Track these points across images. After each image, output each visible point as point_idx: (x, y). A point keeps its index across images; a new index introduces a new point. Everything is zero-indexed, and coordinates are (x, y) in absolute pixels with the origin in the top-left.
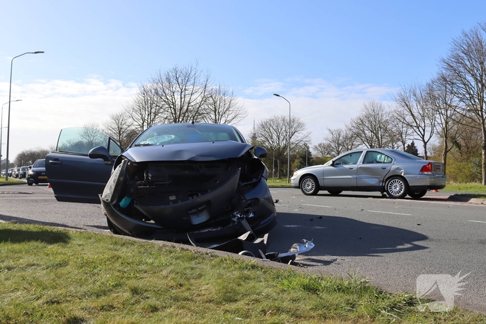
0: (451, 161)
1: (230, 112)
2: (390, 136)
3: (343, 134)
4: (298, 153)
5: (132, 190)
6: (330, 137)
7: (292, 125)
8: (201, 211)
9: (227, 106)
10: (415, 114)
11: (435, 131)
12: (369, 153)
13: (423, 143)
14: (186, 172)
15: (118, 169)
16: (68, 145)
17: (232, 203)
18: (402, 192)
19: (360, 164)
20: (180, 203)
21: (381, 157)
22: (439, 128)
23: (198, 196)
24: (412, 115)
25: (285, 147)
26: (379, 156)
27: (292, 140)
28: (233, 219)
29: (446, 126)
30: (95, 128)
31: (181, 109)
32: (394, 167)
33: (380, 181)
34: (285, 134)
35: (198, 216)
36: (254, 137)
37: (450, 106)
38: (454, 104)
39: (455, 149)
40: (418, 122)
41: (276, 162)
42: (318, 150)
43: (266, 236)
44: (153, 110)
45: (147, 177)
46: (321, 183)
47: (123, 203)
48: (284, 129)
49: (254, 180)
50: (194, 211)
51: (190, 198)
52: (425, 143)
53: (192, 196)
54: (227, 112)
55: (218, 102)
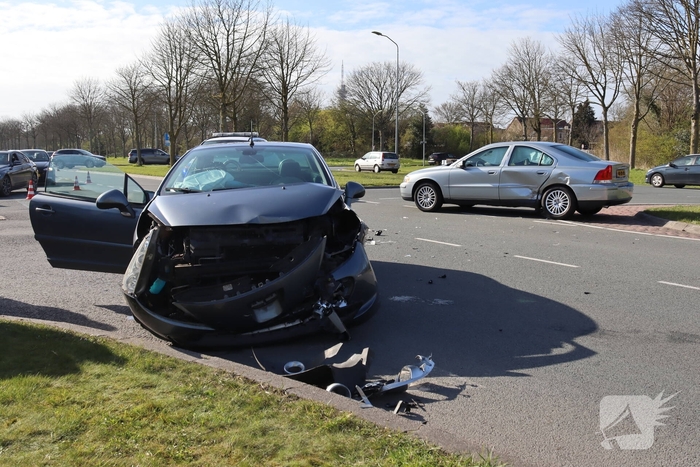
0: (644, 133)
1: (305, 64)
2: (552, 93)
3: (480, 90)
4: (410, 119)
5: (166, 268)
6: (461, 95)
7: (401, 77)
8: (269, 303)
9: (300, 54)
10: (593, 64)
11: (621, 89)
12: (519, 150)
13: (601, 109)
14: (246, 241)
15: (145, 243)
16: (52, 112)
17: (315, 287)
18: (566, 210)
19: (504, 167)
20: (239, 295)
21: (536, 155)
22: (628, 84)
23: (264, 283)
24: (587, 65)
25: (391, 111)
26: (533, 154)
27: (401, 100)
28: (317, 312)
29: (639, 82)
30: (93, 86)
31: (229, 61)
32: (555, 171)
33: (534, 193)
34: (390, 90)
35: (266, 310)
36: (343, 92)
37: (645, 49)
38: (651, 47)
39: (651, 116)
40: (596, 77)
41: (377, 134)
42: (441, 113)
43: (365, 351)
44: (184, 62)
45: (189, 249)
46: (445, 194)
47: (154, 288)
48: (388, 83)
49: (347, 248)
50: (258, 303)
51: (254, 287)
52: (606, 109)
53: (256, 283)
54: (301, 64)
55: (286, 48)
